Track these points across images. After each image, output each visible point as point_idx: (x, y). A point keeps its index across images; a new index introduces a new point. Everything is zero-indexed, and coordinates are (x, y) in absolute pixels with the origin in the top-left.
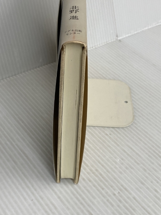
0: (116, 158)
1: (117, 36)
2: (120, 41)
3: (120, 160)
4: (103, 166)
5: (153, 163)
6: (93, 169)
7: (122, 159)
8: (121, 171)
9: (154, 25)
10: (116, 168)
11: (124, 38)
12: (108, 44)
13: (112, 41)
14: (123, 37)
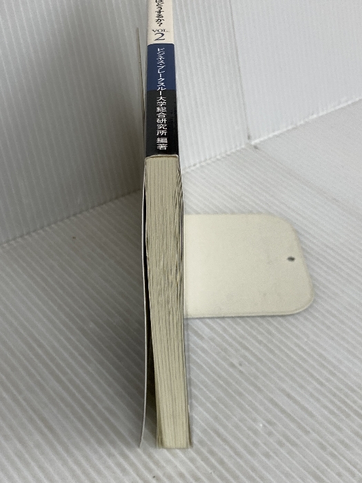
0: (255, 420)
1: (249, 137)
2: (256, 147)
3: (264, 426)
4: (225, 440)
5: (340, 429)
6: (204, 451)
7: (270, 423)
8: (267, 450)
9: (331, 109)
10: (255, 444)
11: (264, 141)
12: (229, 155)
13: (238, 149)
14: (262, 139)
